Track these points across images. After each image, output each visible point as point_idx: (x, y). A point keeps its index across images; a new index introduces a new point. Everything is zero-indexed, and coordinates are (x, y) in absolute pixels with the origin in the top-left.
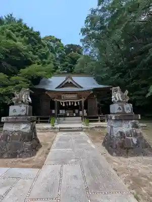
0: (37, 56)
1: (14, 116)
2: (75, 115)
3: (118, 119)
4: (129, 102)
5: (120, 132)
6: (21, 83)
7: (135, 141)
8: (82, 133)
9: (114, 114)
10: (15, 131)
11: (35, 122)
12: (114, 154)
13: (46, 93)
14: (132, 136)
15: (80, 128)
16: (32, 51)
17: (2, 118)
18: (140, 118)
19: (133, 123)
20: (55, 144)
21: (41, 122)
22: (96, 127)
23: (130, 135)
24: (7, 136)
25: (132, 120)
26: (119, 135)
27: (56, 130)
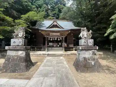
0: (34, 6)
1: (14, 46)
2: (58, 46)
3: (83, 49)
4: (92, 38)
5: (84, 57)
6: (22, 24)
7: (93, 63)
8: (61, 58)
9: (81, 46)
10: (15, 56)
11: (29, 50)
12: (79, 71)
13: (40, 31)
14: (91, 60)
15: (61, 54)
16: (31, 2)
17: (6, 47)
18: (97, 49)
19: (93, 52)
20: (43, 64)
21: (37, 50)
22: (71, 54)
23: (90, 60)
24: (9, 59)
25: (92, 50)
26: (83, 59)
27: (46, 55)
